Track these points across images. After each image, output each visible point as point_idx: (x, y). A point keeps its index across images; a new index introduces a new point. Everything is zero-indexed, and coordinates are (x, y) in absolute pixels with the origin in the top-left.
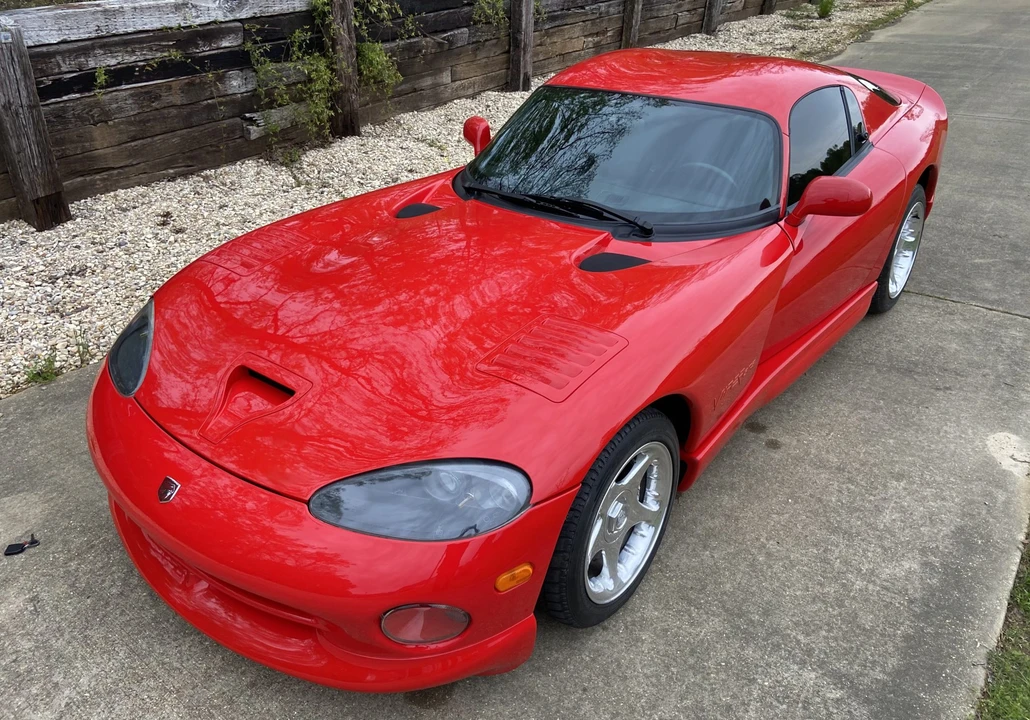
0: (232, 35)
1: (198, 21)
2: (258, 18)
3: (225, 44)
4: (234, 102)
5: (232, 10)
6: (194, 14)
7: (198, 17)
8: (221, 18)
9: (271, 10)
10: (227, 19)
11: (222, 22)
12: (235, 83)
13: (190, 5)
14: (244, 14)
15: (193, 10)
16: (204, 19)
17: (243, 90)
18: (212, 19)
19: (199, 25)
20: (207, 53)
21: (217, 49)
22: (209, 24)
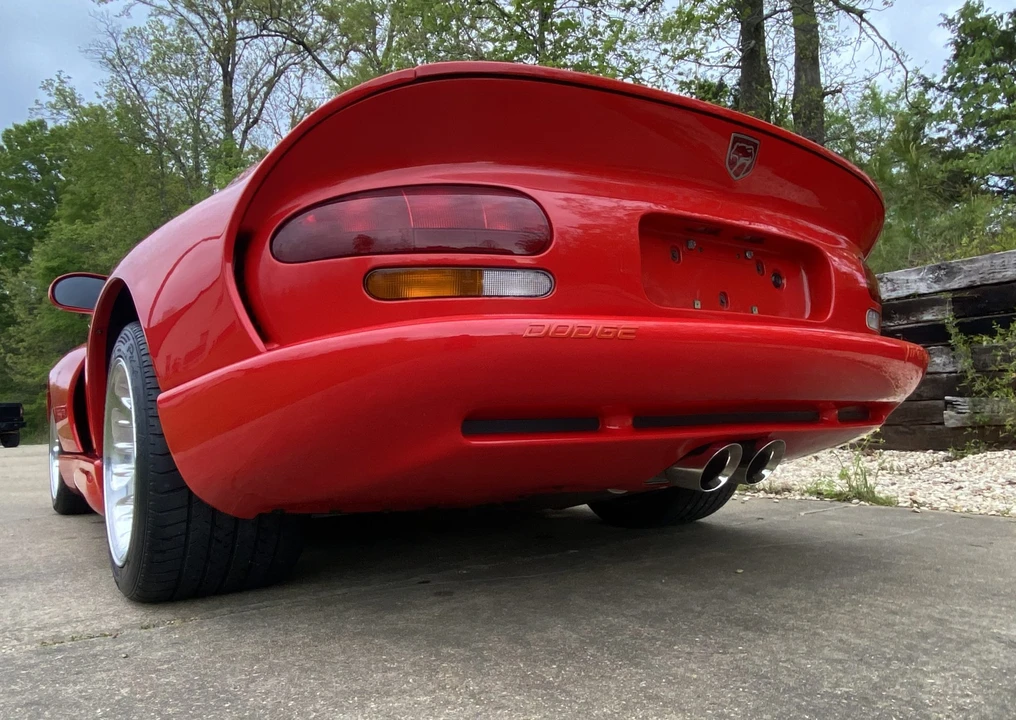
0: (936, 308)
1: (894, 295)
2: (979, 286)
3: (928, 317)
4: (935, 381)
5: (937, 280)
6: (890, 288)
7: (894, 290)
8: (923, 288)
9: (1000, 276)
10: (931, 291)
11: (924, 295)
12: (938, 360)
13: (885, 280)
14: (955, 284)
15: (889, 284)
16: (902, 292)
17: (948, 370)
18: (912, 292)
19: (897, 299)
20: (902, 327)
21: (917, 322)
22: (907, 297)
